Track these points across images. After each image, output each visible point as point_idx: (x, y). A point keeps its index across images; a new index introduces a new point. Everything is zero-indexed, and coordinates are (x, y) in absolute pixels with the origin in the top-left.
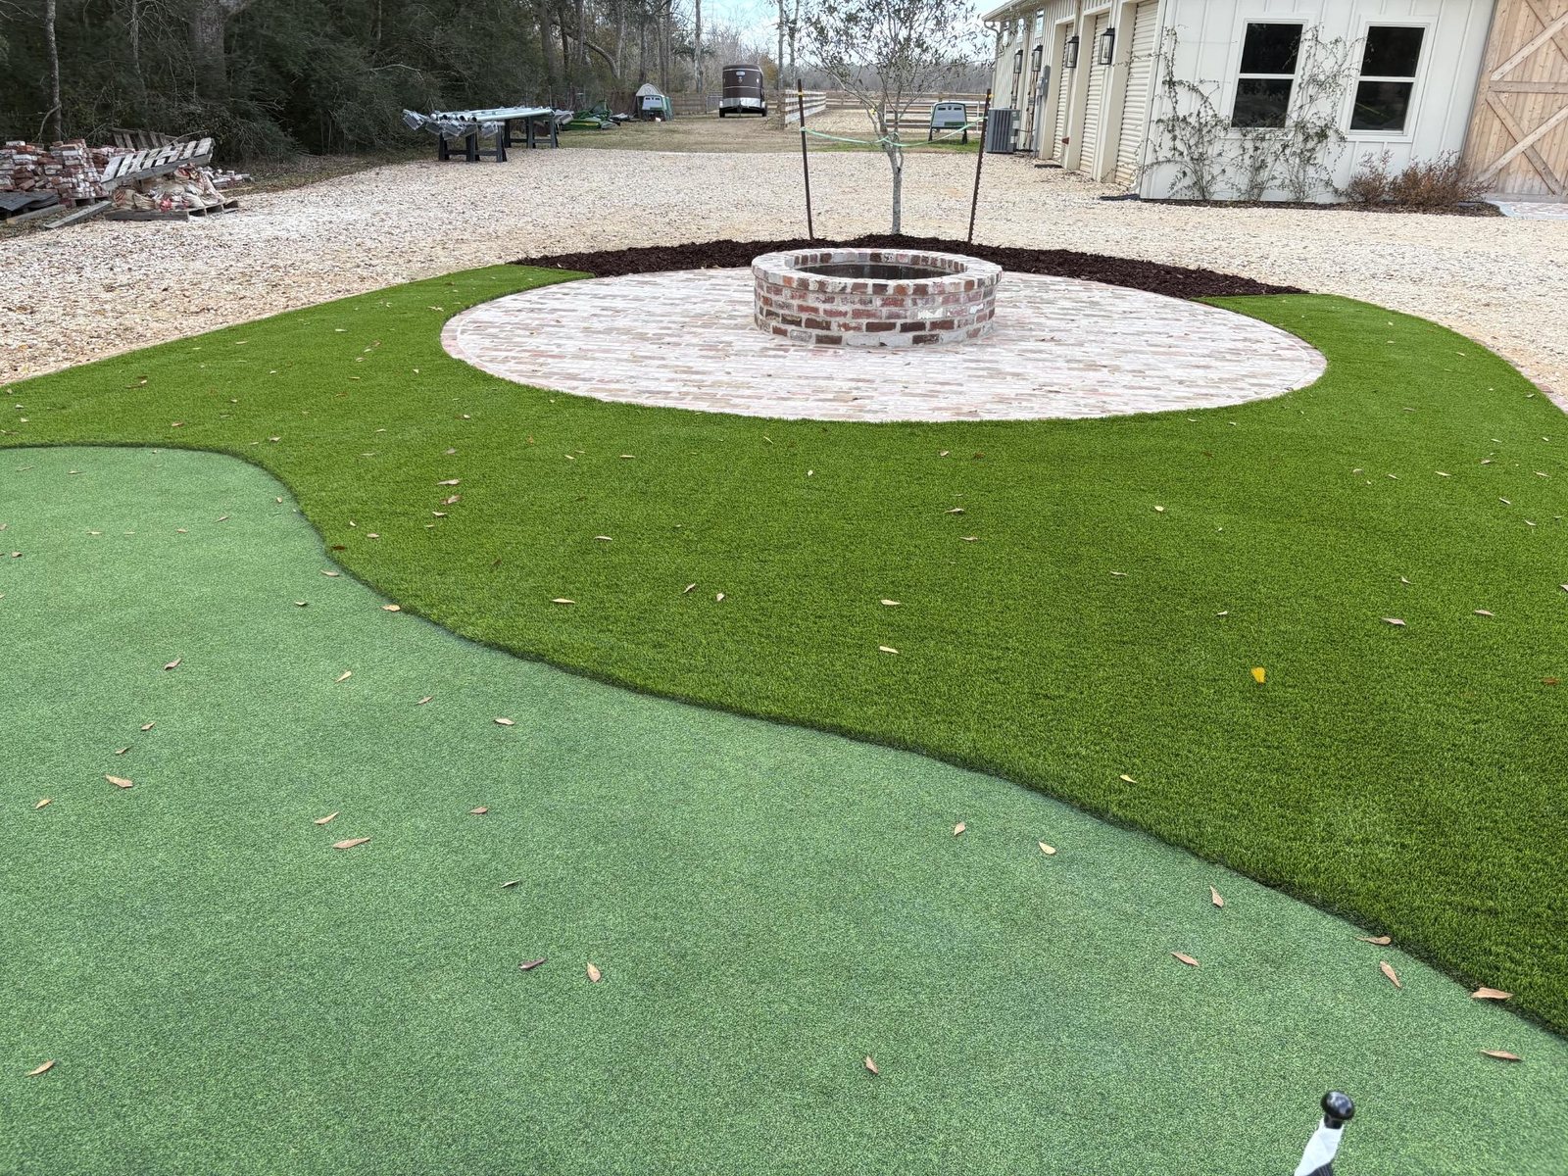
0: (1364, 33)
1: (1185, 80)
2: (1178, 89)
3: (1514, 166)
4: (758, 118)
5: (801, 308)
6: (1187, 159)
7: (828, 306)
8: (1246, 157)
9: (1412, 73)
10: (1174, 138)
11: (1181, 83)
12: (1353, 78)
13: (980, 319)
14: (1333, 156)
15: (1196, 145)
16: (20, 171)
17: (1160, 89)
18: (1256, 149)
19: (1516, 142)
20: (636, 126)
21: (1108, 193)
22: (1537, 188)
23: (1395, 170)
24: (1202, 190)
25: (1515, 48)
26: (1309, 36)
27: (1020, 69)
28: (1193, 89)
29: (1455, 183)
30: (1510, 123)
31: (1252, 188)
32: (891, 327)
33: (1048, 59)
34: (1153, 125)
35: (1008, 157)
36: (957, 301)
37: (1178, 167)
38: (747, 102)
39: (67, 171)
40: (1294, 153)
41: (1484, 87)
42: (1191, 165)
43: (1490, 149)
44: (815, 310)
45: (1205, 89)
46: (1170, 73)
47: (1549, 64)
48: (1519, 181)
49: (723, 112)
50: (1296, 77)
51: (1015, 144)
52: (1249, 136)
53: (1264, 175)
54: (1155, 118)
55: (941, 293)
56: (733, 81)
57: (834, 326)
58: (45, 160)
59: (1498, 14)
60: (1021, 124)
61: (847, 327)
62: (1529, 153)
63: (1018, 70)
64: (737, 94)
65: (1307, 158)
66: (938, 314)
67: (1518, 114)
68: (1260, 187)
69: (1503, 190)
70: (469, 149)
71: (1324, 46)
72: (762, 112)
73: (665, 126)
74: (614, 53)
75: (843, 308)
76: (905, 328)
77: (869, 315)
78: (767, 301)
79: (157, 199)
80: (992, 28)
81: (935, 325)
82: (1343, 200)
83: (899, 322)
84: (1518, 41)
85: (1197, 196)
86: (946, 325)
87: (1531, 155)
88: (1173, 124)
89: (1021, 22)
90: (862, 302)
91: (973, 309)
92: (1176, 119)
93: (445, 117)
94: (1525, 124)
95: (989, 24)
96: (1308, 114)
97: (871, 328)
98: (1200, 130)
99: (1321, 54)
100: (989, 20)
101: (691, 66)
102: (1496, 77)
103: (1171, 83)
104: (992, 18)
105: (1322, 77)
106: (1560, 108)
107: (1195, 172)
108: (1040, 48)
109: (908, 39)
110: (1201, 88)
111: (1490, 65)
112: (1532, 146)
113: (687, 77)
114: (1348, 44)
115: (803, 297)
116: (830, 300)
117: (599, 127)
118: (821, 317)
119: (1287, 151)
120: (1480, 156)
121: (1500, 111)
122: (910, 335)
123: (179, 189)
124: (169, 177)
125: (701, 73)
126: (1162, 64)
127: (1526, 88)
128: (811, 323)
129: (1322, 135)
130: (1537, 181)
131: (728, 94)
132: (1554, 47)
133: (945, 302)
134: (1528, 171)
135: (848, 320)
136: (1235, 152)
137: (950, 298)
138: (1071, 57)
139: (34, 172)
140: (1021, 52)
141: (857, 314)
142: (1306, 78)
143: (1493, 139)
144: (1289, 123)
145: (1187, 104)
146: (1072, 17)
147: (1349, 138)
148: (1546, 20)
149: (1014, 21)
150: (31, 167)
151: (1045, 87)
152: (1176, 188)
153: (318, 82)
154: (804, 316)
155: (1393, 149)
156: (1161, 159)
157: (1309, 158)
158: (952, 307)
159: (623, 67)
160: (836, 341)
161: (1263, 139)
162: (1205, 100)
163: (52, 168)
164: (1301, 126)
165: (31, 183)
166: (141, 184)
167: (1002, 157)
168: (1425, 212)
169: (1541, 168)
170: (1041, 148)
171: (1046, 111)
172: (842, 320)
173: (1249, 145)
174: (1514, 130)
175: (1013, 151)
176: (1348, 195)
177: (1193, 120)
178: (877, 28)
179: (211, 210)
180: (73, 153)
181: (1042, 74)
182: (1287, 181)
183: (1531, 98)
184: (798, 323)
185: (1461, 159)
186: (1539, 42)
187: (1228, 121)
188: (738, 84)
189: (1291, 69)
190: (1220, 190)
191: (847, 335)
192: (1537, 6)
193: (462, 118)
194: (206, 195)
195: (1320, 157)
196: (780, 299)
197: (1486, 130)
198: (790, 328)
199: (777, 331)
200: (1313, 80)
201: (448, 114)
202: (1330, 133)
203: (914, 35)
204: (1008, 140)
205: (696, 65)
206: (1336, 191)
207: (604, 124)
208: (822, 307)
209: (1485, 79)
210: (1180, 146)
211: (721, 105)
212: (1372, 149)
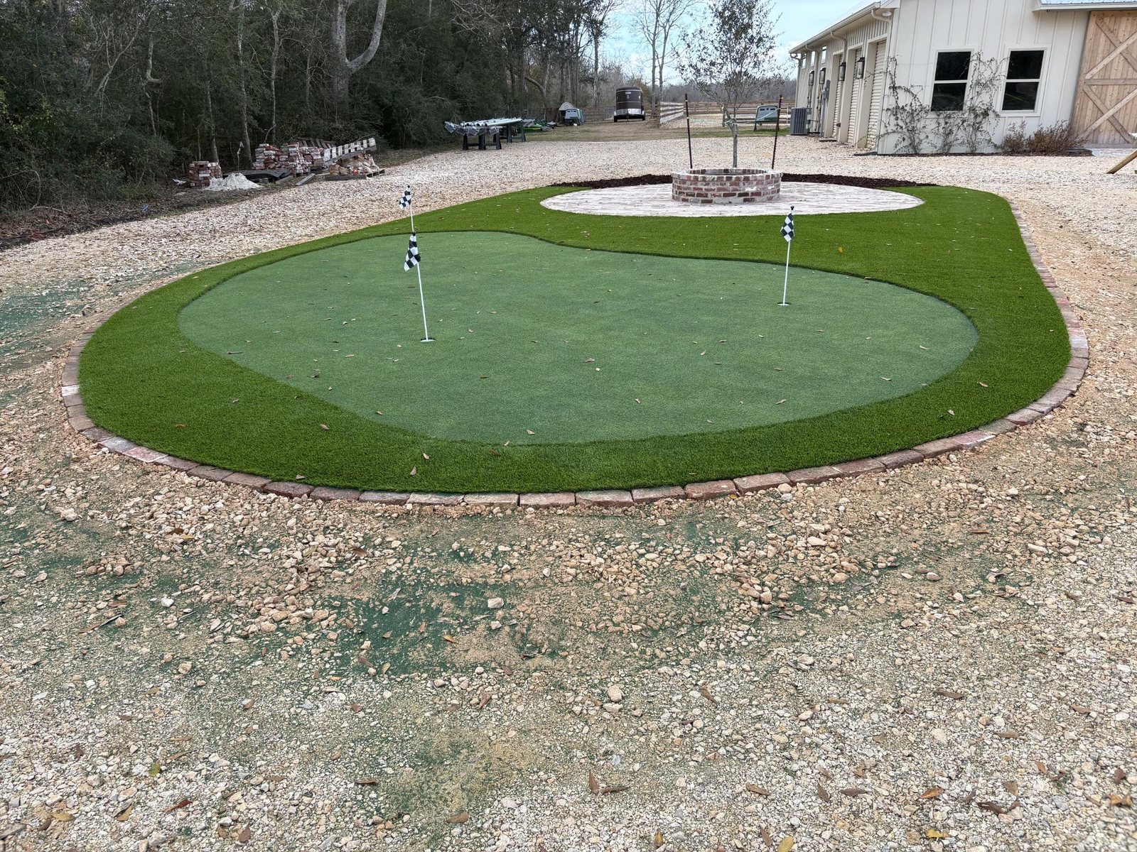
0: (1008, 55)
1: (902, 86)
2: (898, 91)
3: (1103, 127)
4: (640, 122)
5: (695, 189)
6: (905, 130)
7: (706, 187)
8: (941, 128)
9: (1038, 77)
10: (897, 119)
11: (900, 87)
12: (1002, 81)
13: (773, 192)
14: (993, 126)
15: (910, 122)
16: (268, 159)
17: (887, 91)
18: (946, 123)
19: (1103, 114)
20: (562, 129)
21: (859, 152)
22: (1117, 140)
23: (1030, 132)
24: (914, 148)
25: (1099, 59)
26: (975, 58)
27: (813, 82)
28: (907, 91)
29: (1066, 139)
30: (1098, 103)
31: (945, 146)
32: (734, 195)
33: (828, 77)
34: (884, 112)
35: (804, 137)
36: (762, 184)
37: (899, 135)
38: (632, 111)
39: (291, 159)
40: (969, 125)
41: (1082, 83)
42: (907, 134)
43: (1087, 118)
44: (701, 189)
45: (914, 91)
46: (893, 82)
47: (1120, 68)
48: (1106, 137)
49: (616, 119)
50: (969, 82)
51: (809, 129)
52: (942, 116)
53: (951, 138)
54: (885, 108)
55: (755, 180)
56: (623, 98)
57: (709, 195)
58: (280, 153)
59: (1087, 41)
60: (813, 116)
61: (715, 196)
62: (1111, 120)
63: (812, 83)
64: (625, 106)
65: (977, 127)
66: (754, 189)
67: (1103, 97)
68: (950, 145)
69: (1097, 142)
70: (481, 142)
71: (984, 63)
72: (642, 117)
73: (581, 128)
74: (542, 84)
75: (713, 188)
76: (740, 195)
77: (724, 190)
78: (679, 188)
79: (351, 169)
80: (795, 58)
81: (753, 194)
82: (1000, 150)
83: (737, 193)
84: (1100, 56)
85: (911, 151)
86: (758, 194)
87: (1113, 120)
88: (896, 111)
89: (814, 53)
90: (722, 185)
91: (770, 188)
92: (898, 107)
93: (468, 125)
94: (1108, 103)
95: (793, 55)
96: (977, 102)
97: (725, 195)
98: (912, 114)
99: (982, 68)
100: (793, 53)
101: (591, 90)
102: (1088, 76)
103: (894, 88)
104: (796, 51)
105: (983, 81)
106: (1129, 93)
107: (910, 138)
108: (824, 70)
109: (740, 72)
110: (912, 90)
111: (1085, 70)
112: (1113, 116)
113: (588, 97)
114: (998, 62)
115: (696, 184)
116: (707, 184)
117: (541, 130)
118: (703, 192)
119: (965, 124)
120: (1081, 123)
121: (1092, 96)
122: (742, 198)
123: (360, 164)
124: (356, 158)
125: (598, 94)
126: (889, 77)
127: (1107, 82)
128: (699, 195)
129: (985, 114)
130: (1118, 135)
131: (620, 107)
132: (1122, 58)
133: (757, 184)
134: (1111, 131)
135: (715, 192)
136: (934, 125)
137: (759, 182)
138: (841, 75)
139: (275, 160)
140: (813, 72)
141: (719, 190)
142: (974, 82)
143: (1089, 112)
144: (965, 108)
145: (904, 99)
146: (842, 51)
147: (1002, 115)
148: (1117, 43)
149: (809, 53)
150: (273, 157)
151: (827, 93)
152: (898, 147)
153: (397, 109)
154: (696, 192)
155: (1028, 121)
156: (889, 131)
157: (978, 128)
158: (760, 186)
159: (548, 92)
160: (710, 202)
161: (950, 118)
162: (915, 96)
163: (284, 157)
164: (972, 109)
165: (273, 165)
166: (342, 162)
167: (801, 137)
168: (1045, 155)
169: (1119, 128)
170: (825, 131)
171: (828, 109)
172: (712, 193)
173: (942, 121)
174: (1102, 107)
175: (808, 134)
176: (1003, 148)
177: (908, 108)
178: (725, 67)
179: (375, 174)
180: (294, 149)
181: (825, 86)
182: (966, 141)
183: (1110, 88)
184: (693, 196)
185: (1070, 126)
186: (1113, 56)
187: (928, 108)
188: (626, 100)
189: (965, 77)
190: (925, 148)
191: (715, 199)
192: (1110, 35)
193: (478, 125)
194: (372, 167)
195: (985, 126)
196: (686, 186)
197: (1084, 107)
198: (690, 198)
199: (684, 200)
200: (978, 83)
201: (470, 123)
202: (990, 113)
203: (743, 70)
204: (804, 126)
205: (595, 89)
206: (995, 146)
207: (544, 128)
208: (704, 187)
209: (1081, 78)
210: (901, 123)
211: (615, 114)
212: (1014, 121)
